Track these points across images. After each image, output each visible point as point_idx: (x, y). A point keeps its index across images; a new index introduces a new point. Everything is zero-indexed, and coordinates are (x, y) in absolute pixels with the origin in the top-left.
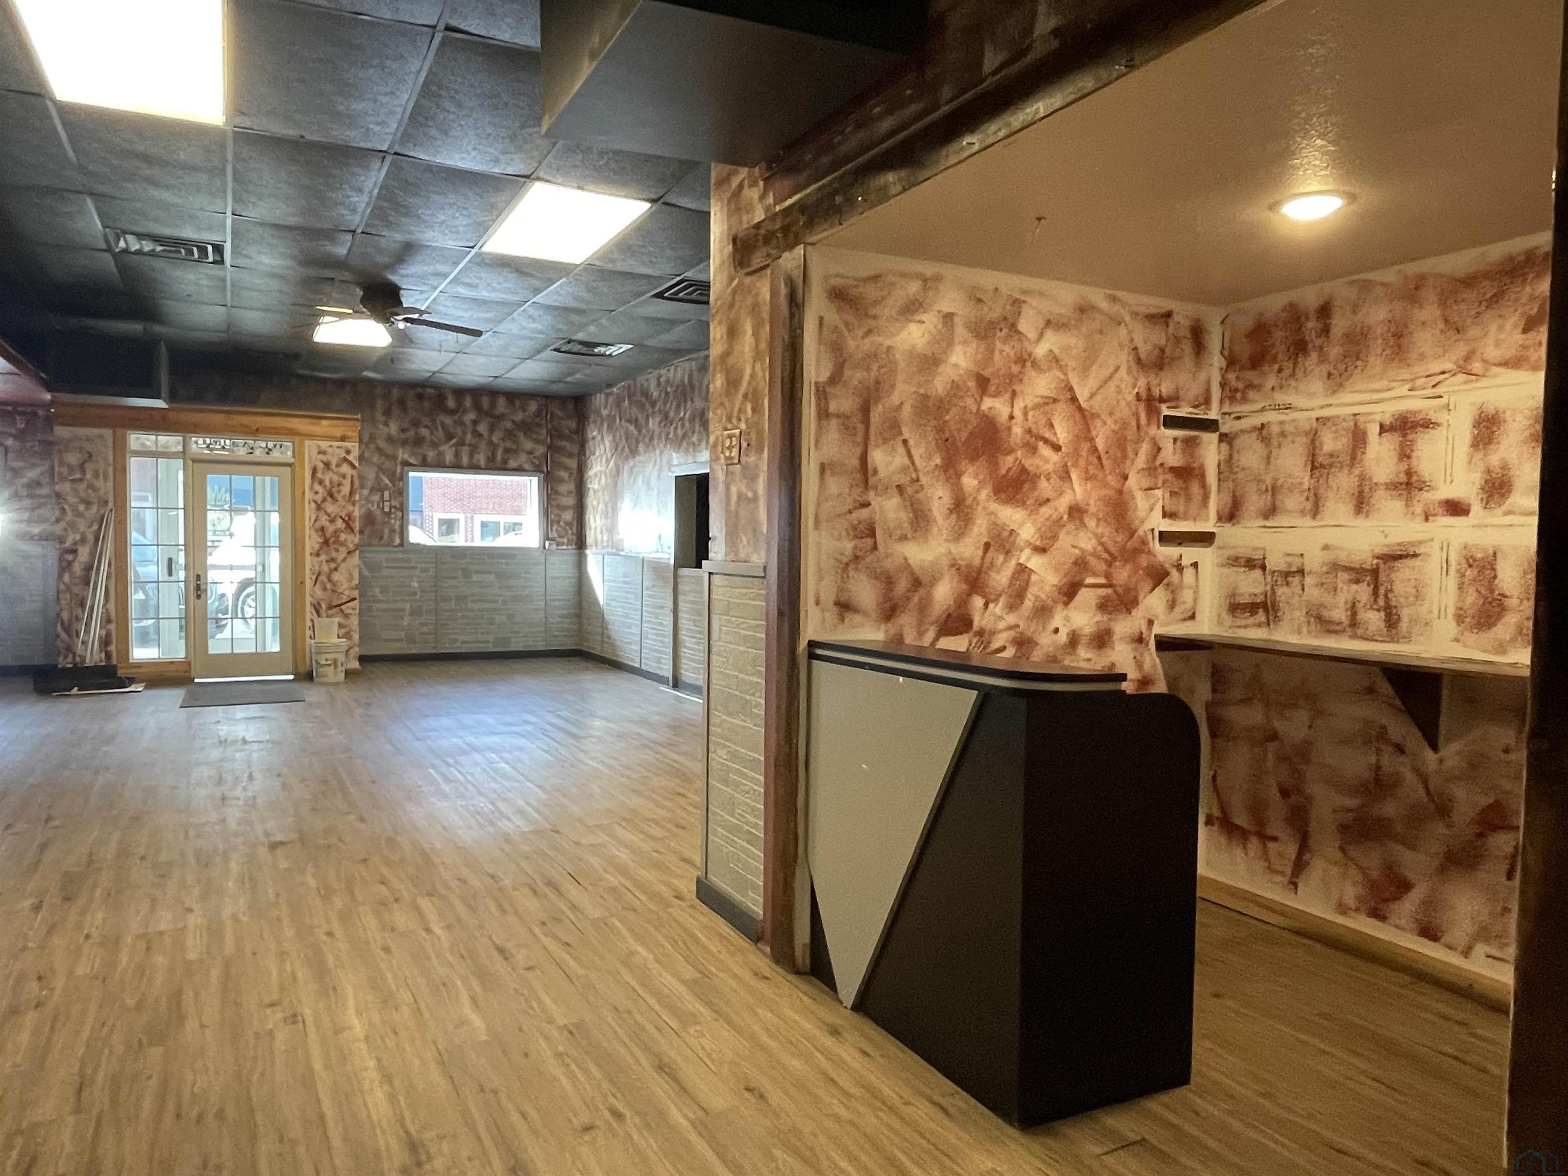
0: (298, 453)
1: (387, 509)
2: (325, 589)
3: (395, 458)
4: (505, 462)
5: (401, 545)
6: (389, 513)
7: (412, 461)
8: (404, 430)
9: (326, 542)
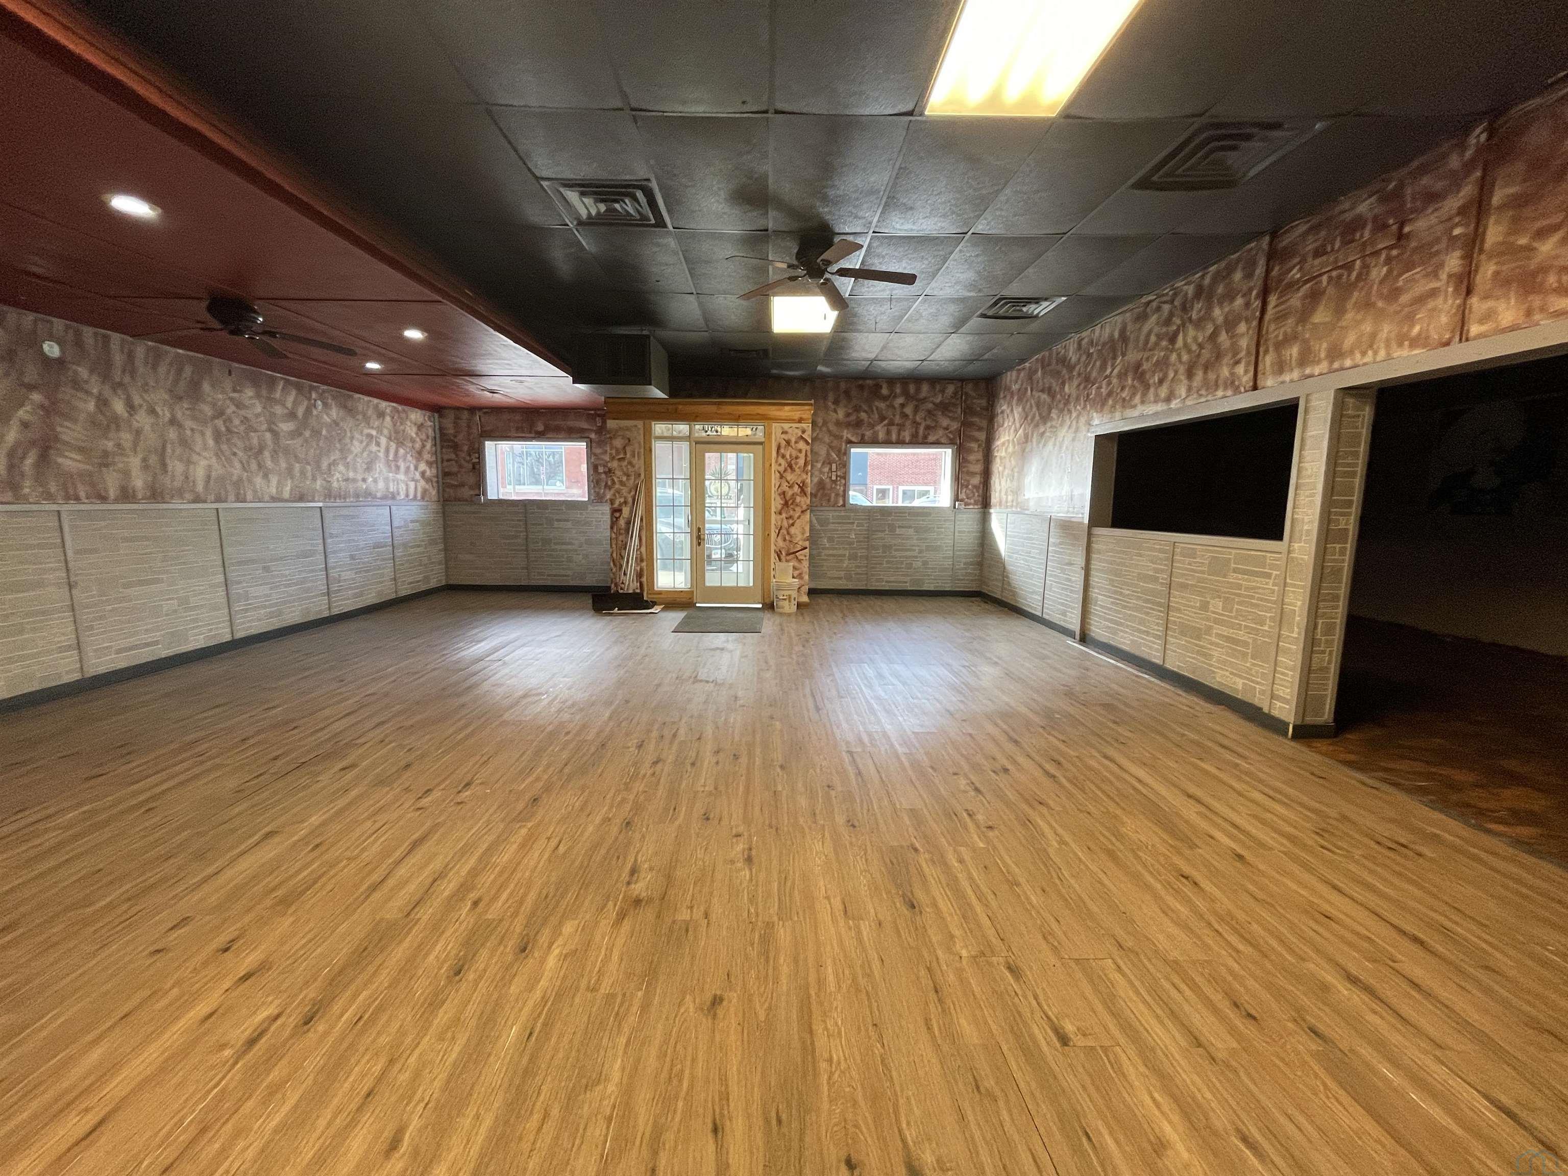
0: (768, 434)
1: (834, 478)
2: (785, 540)
3: (842, 437)
4: (925, 437)
5: (844, 505)
6: (835, 482)
7: (853, 439)
8: (848, 415)
9: (786, 504)
